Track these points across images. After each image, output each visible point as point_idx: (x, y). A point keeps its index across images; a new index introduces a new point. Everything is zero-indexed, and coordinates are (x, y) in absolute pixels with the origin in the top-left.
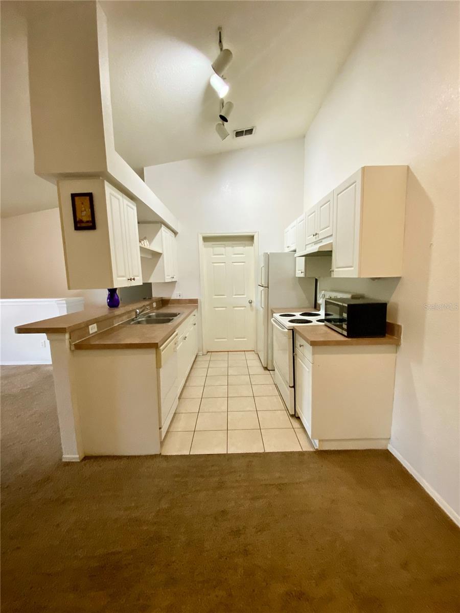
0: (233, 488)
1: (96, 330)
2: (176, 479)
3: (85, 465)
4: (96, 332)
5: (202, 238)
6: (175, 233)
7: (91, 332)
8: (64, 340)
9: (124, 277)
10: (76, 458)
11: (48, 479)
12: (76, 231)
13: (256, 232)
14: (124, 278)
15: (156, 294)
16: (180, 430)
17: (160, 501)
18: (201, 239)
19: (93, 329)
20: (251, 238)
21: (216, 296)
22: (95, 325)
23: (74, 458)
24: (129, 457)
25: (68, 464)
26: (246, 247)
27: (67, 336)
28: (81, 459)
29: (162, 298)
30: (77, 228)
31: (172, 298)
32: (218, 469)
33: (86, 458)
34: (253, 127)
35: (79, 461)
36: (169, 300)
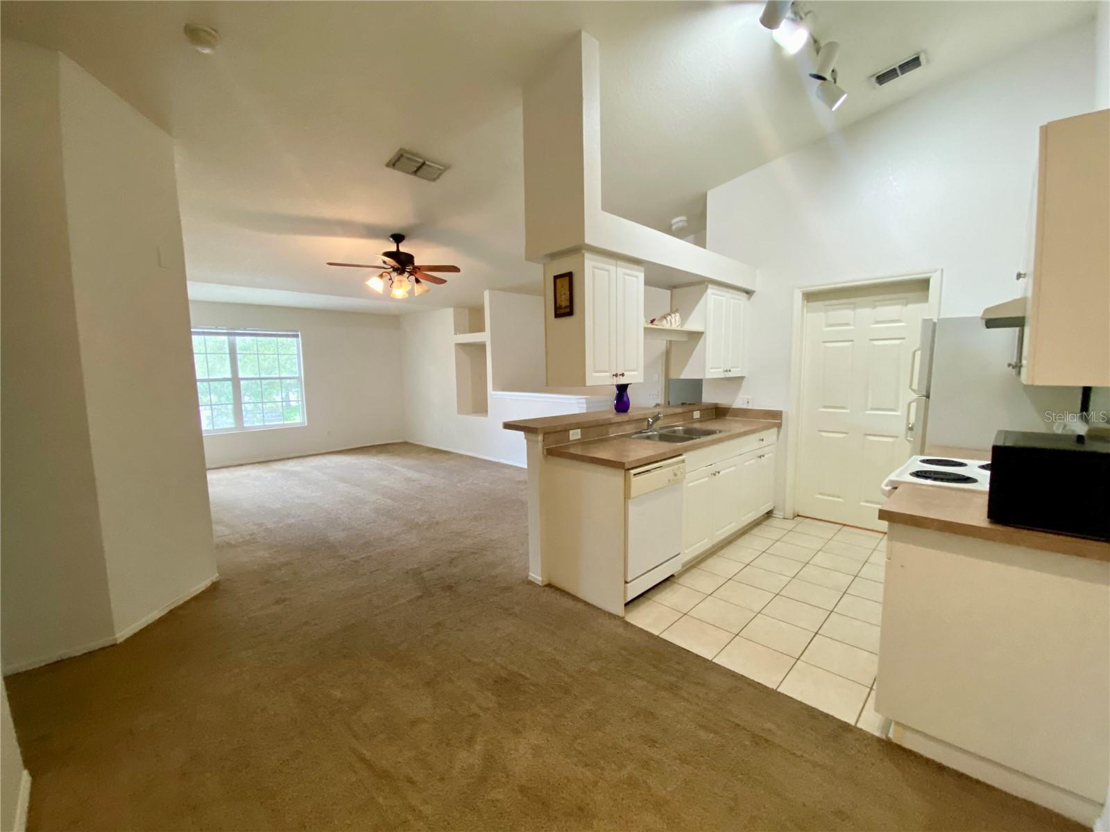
0: (687, 700)
1: (579, 436)
2: (622, 652)
3: (544, 591)
4: (579, 439)
5: (800, 295)
6: (749, 293)
7: (571, 438)
8: (537, 442)
9: (606, 372)
10: (539, 581)
11: (508, 589)
12: (556, 319)
13: (935, 271)
14: (608, 374)
15: (709, 397)
16: (667, 604)
17: (591, 661)
18: (798, 297)
19: (575, 435)
20: (924, 284)
21: (825, 407)
22: (579, 431)
23: (536, 579)
24: (586, 604)
25: (531, 583)
26: (910, 306)
27: (540, 438)
28: (544, 584)
29: (717, 404)
30: (557, 315)
31: (733, 407)
32: (682, 670)
33: (549, 586)
34: (919, 53)
35: (541, 584)
36: (729, 408)
